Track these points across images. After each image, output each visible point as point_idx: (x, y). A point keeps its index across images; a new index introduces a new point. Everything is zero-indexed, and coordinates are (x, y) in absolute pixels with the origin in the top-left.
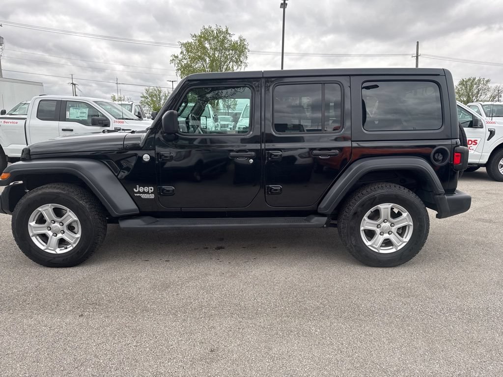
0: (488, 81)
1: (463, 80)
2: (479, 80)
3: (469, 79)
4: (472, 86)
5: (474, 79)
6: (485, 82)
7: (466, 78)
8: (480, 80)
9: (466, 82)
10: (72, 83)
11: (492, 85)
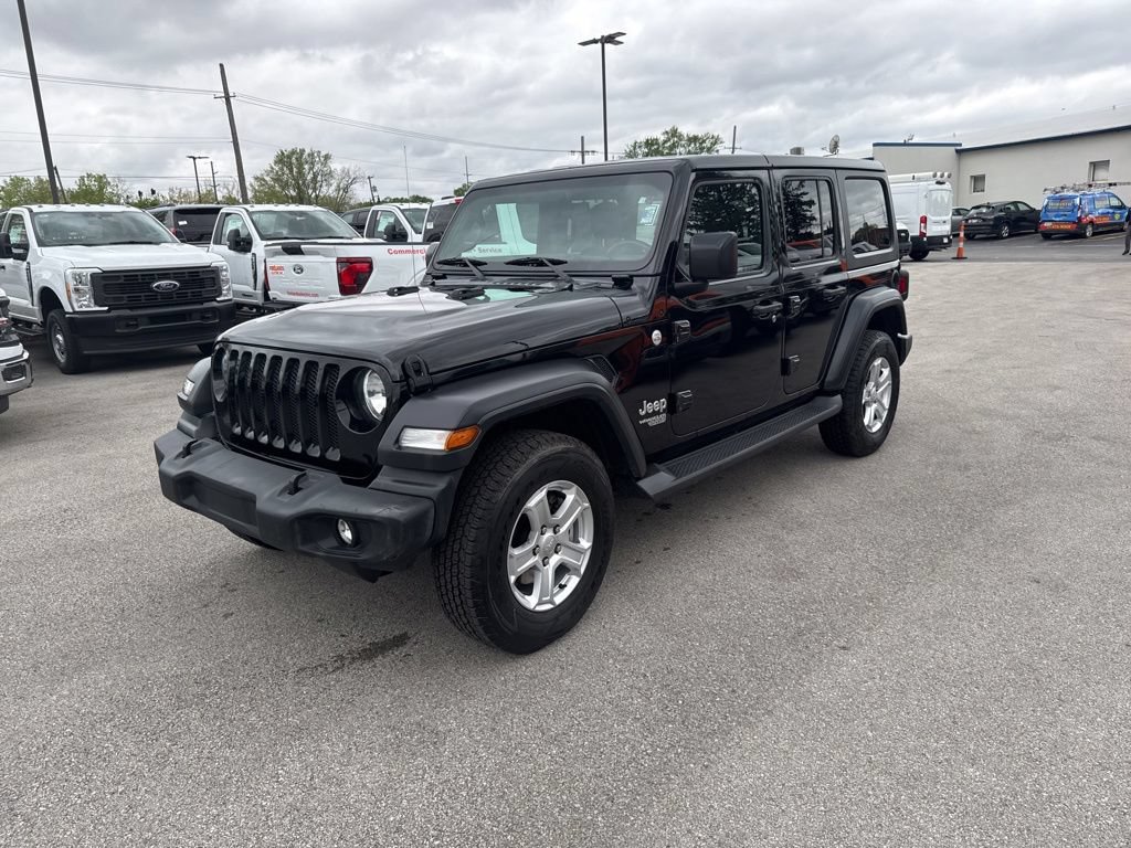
0: (327, 157)
1: (283, 153)
2: (311, 155)
3: (293, 152)
4: (300, 167)
5: (303, 151)
6: (322, 159)
7: (288, 148)
8: (313, 154)
9: (289, 157)
11: (335, 166)
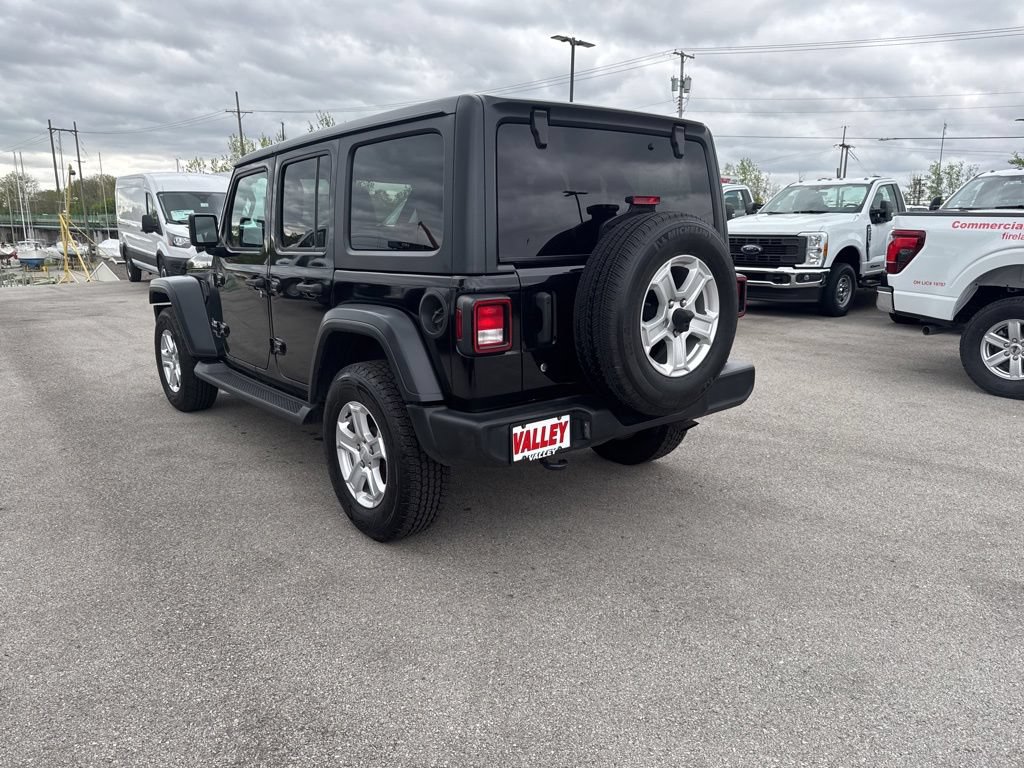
10: (843, 146)
